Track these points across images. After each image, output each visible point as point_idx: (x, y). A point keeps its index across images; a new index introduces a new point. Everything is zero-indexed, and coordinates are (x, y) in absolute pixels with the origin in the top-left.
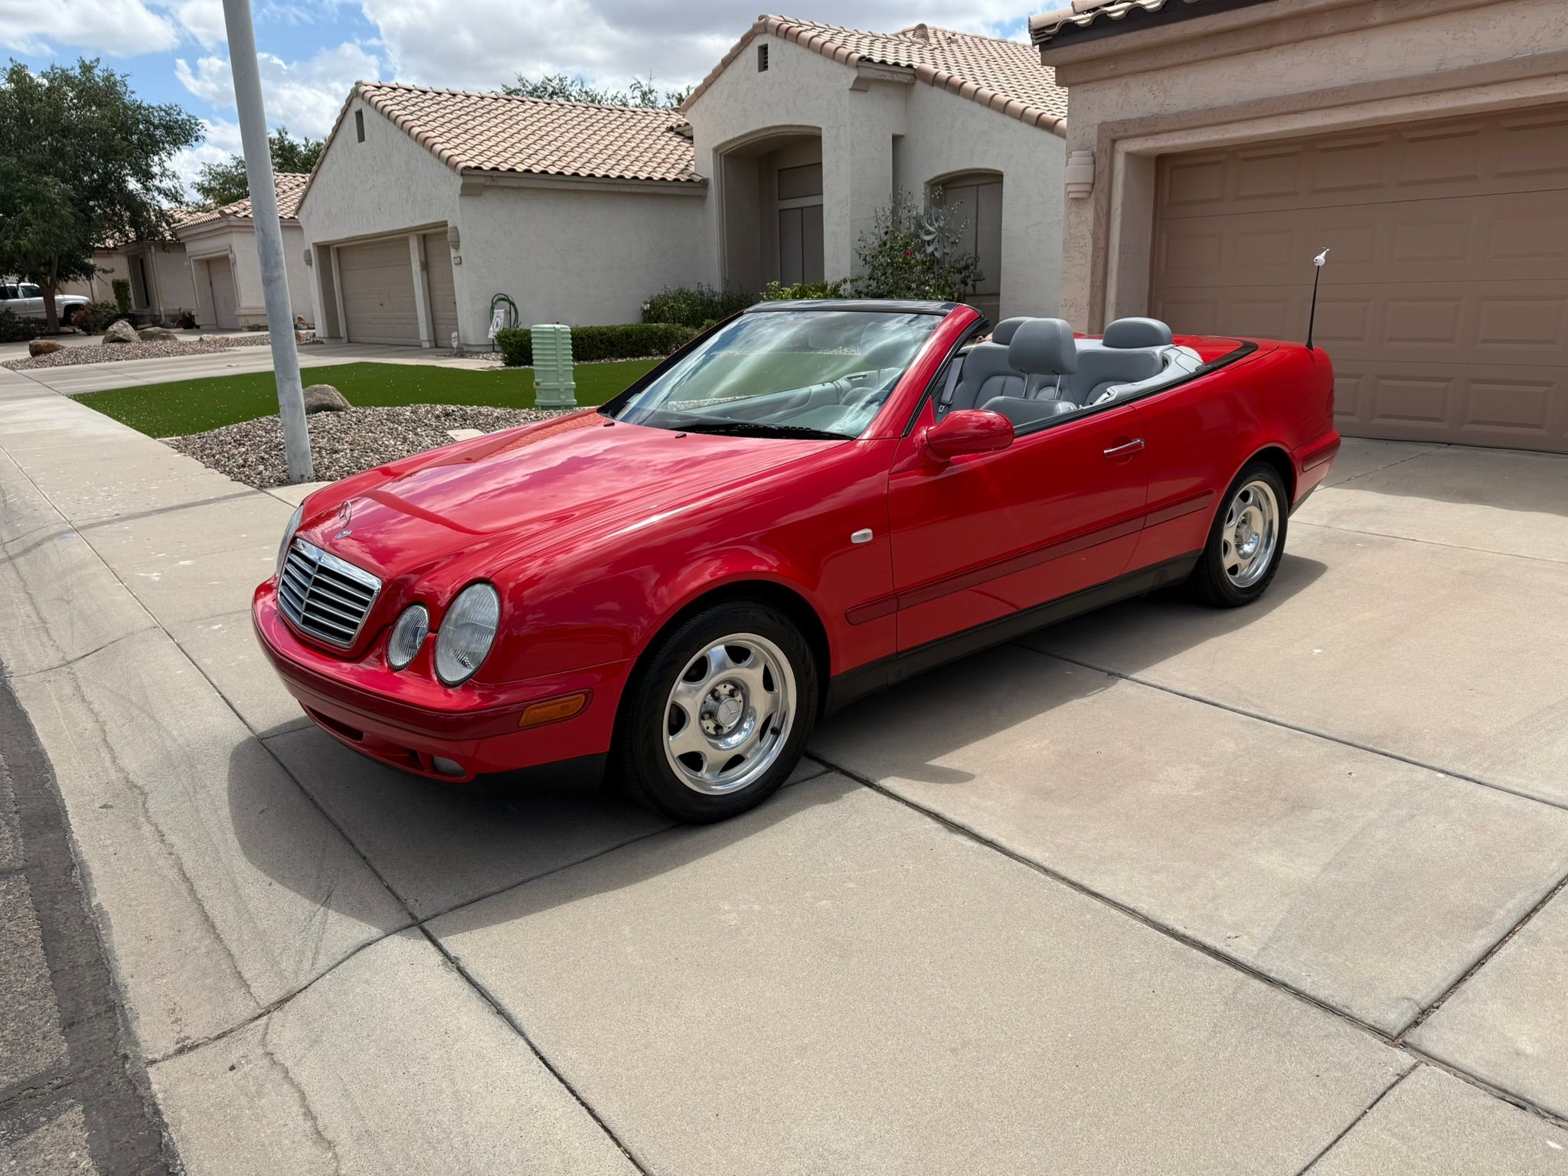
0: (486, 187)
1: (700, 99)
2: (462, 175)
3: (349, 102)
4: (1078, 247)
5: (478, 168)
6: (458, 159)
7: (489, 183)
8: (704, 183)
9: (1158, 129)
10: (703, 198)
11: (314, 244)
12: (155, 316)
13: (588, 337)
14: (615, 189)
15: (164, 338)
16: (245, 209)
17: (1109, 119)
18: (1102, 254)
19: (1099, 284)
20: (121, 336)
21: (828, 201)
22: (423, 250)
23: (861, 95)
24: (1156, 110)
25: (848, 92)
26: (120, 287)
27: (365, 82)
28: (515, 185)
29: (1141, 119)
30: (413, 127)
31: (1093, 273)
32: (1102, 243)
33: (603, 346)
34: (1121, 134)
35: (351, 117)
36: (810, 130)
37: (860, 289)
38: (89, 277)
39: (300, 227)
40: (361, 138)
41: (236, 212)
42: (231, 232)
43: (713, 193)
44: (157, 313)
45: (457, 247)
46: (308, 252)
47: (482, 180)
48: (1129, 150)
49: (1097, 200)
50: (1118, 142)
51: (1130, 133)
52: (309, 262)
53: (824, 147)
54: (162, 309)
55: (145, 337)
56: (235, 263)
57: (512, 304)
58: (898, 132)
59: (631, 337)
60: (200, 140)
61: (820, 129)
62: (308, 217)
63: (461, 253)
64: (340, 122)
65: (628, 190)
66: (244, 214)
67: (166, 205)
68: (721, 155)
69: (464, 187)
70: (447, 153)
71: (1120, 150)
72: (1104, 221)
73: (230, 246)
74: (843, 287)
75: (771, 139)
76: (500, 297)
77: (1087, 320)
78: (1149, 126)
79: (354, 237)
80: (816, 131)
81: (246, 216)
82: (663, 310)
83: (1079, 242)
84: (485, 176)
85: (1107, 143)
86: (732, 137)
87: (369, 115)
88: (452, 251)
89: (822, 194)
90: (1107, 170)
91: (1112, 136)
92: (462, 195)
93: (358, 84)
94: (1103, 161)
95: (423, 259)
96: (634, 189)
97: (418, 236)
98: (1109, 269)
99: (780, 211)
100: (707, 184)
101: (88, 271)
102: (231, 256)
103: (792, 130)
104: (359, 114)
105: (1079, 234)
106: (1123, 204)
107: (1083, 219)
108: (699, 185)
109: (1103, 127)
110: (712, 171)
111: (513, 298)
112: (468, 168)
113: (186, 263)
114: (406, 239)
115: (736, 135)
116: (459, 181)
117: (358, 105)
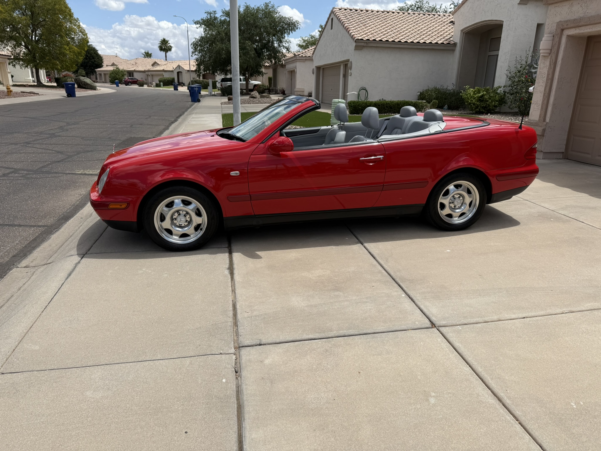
0: (364, 47)
1: (459, 10)
2: (355, 42)
3: (330, 16)
4: (542, 78)
5: (362, 39)
6: (356, 36)
7: (365, 45)
8: (455, 44)
9: (580, 24)
10: (454, 50)
11: (316, 67)
12: (276, 90)
13: (382, 105)
14: (416, 47)
15: (267, 98)
16: (302, 53)
17: (562, 20)
18: (549, 81)
19: (546, 95)
20: (254, 96)
21: (501, 53)
22: (344, 70)
23: (523, 6)
24: (582, 15)
25: (517, 5)
26: (270, 79)
27: (336, 7)
28: (375, 46)
29: (575, 20)
30: (345, 24)
31: (545, 89)
32: (550, 77)
33: (387, 109)
34: (565, 27)
35: (330, 20)
36: (499, 22)
37: (506, 91)
38: (262, 76)
39: (313, 60)
40: (332, 28)
41: (299, 54)
42: (297, 62)
43: (458, 48)
44: (277, 89)
45: (351, 69)
46: (313, 69)
47: (363, 44)
48: (568, 34)
49: (551, 56)
50: (564, 31)
51: (569, 26)
52: (313, 73)
53: (503, 29)
54: (279, 88)
55: (262, 97)
56: (296, 73)
57: (366, 91)
58: (540, 22)
59: (399, 105)
60: (298, 29)
61: (503, 21)
62: (315, 57)
63: (352, 72)
64: (327, 22)
65: (421, 47)
66: (301, 55)
67: (284, 51)
68: (464, 33)
69: (356, 46)
70: (353, 34)
71: (565, 34)
72: (552, 66)
73: (296, 66)
74: (499, 89)
75: (484, 26)
76: (363, 88)
77: (540, 110)
78: (577, 23)
79: (326, 64)
80: (502, 22)
81: (302, 56)
82: (426, 96)
83: (542, 76)
84: (364, 42)
85: (559, 31)
86: (468, 25)
87: (335, 20)
88: (349, 70)
89: (499, 50)
90: (557, 43)
91: (562, 28)
92: (355, 49)
93: (334, 8)
94: (557, 39)
95: (344, 73)
96: (423, 47)
97: (344, 65)
98: (552, 88)
99: (489, 56)
100: (456, 45)
101: (260, 73)
102: (295, 70)
103: (492, 22)
104: (332, 19)
105: (543, 72)
106: (562, 59)
107: (546, 65)
108: (452, 45)
109: (558, 24)
110: (459, 39)
111: (367, 89)
112: (358, 39)
113: (285, 72)
114: (340, 66)
115: (470, 25)
116: (354, 44)
117: (332, 16)
